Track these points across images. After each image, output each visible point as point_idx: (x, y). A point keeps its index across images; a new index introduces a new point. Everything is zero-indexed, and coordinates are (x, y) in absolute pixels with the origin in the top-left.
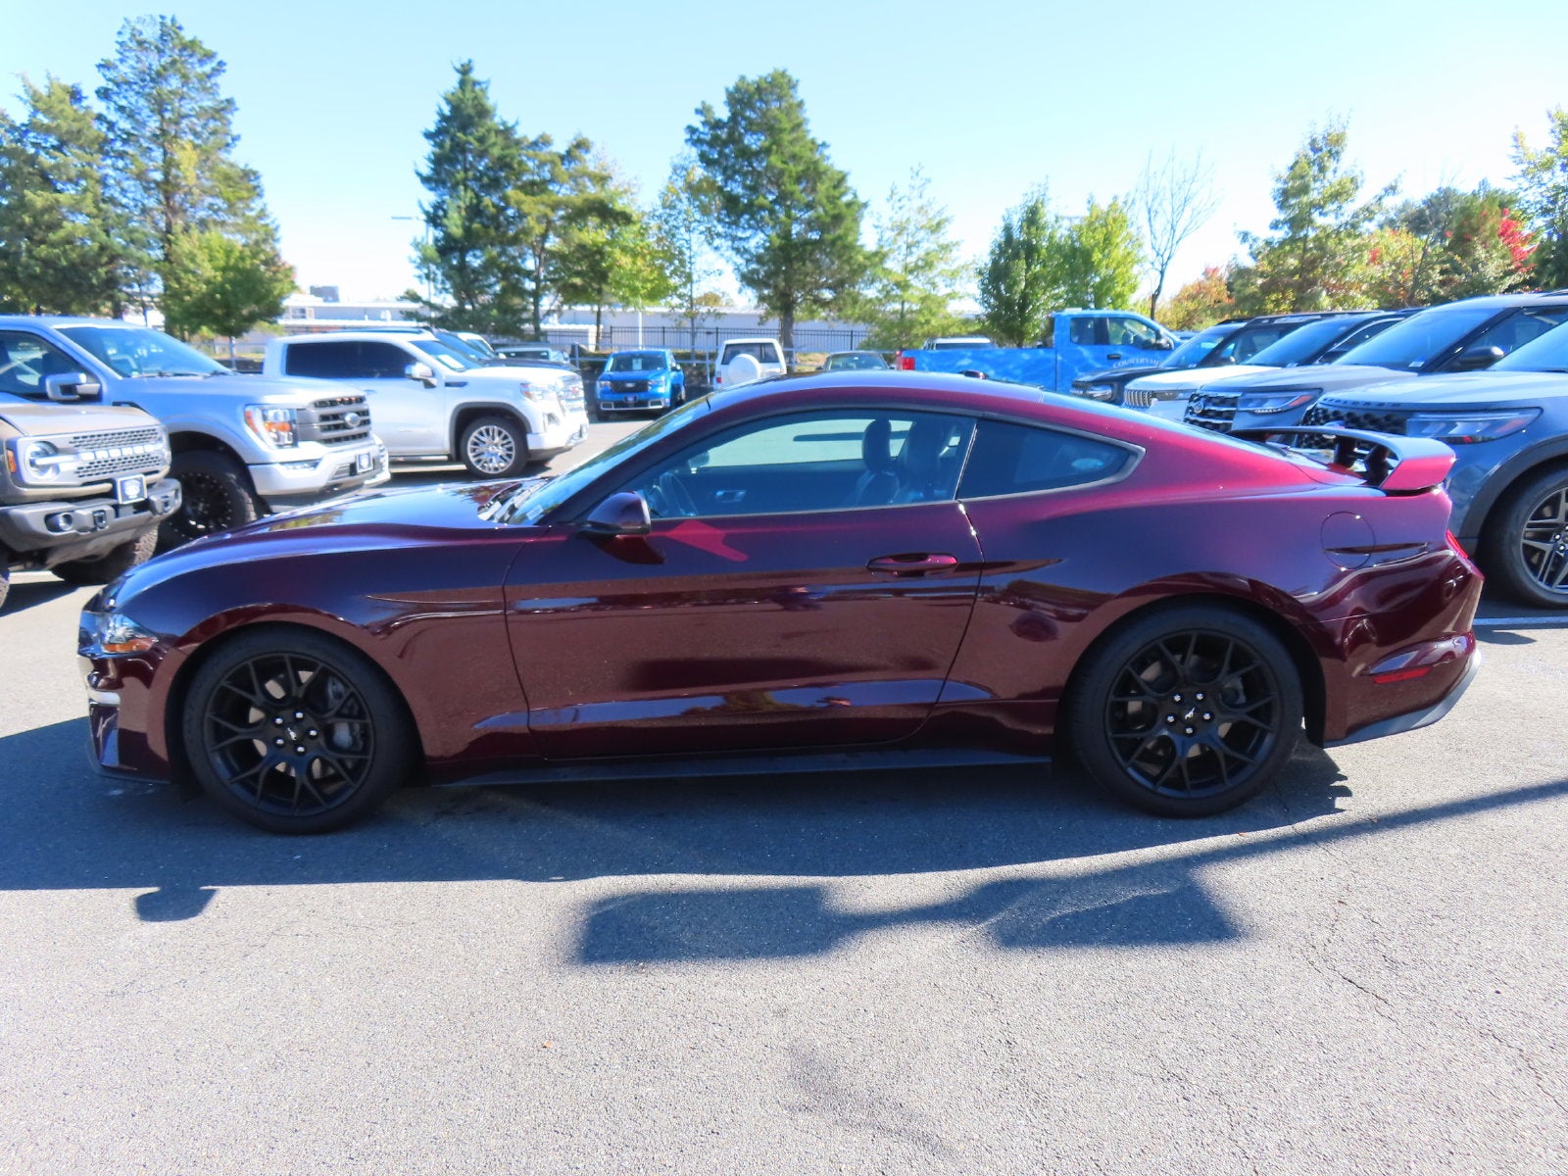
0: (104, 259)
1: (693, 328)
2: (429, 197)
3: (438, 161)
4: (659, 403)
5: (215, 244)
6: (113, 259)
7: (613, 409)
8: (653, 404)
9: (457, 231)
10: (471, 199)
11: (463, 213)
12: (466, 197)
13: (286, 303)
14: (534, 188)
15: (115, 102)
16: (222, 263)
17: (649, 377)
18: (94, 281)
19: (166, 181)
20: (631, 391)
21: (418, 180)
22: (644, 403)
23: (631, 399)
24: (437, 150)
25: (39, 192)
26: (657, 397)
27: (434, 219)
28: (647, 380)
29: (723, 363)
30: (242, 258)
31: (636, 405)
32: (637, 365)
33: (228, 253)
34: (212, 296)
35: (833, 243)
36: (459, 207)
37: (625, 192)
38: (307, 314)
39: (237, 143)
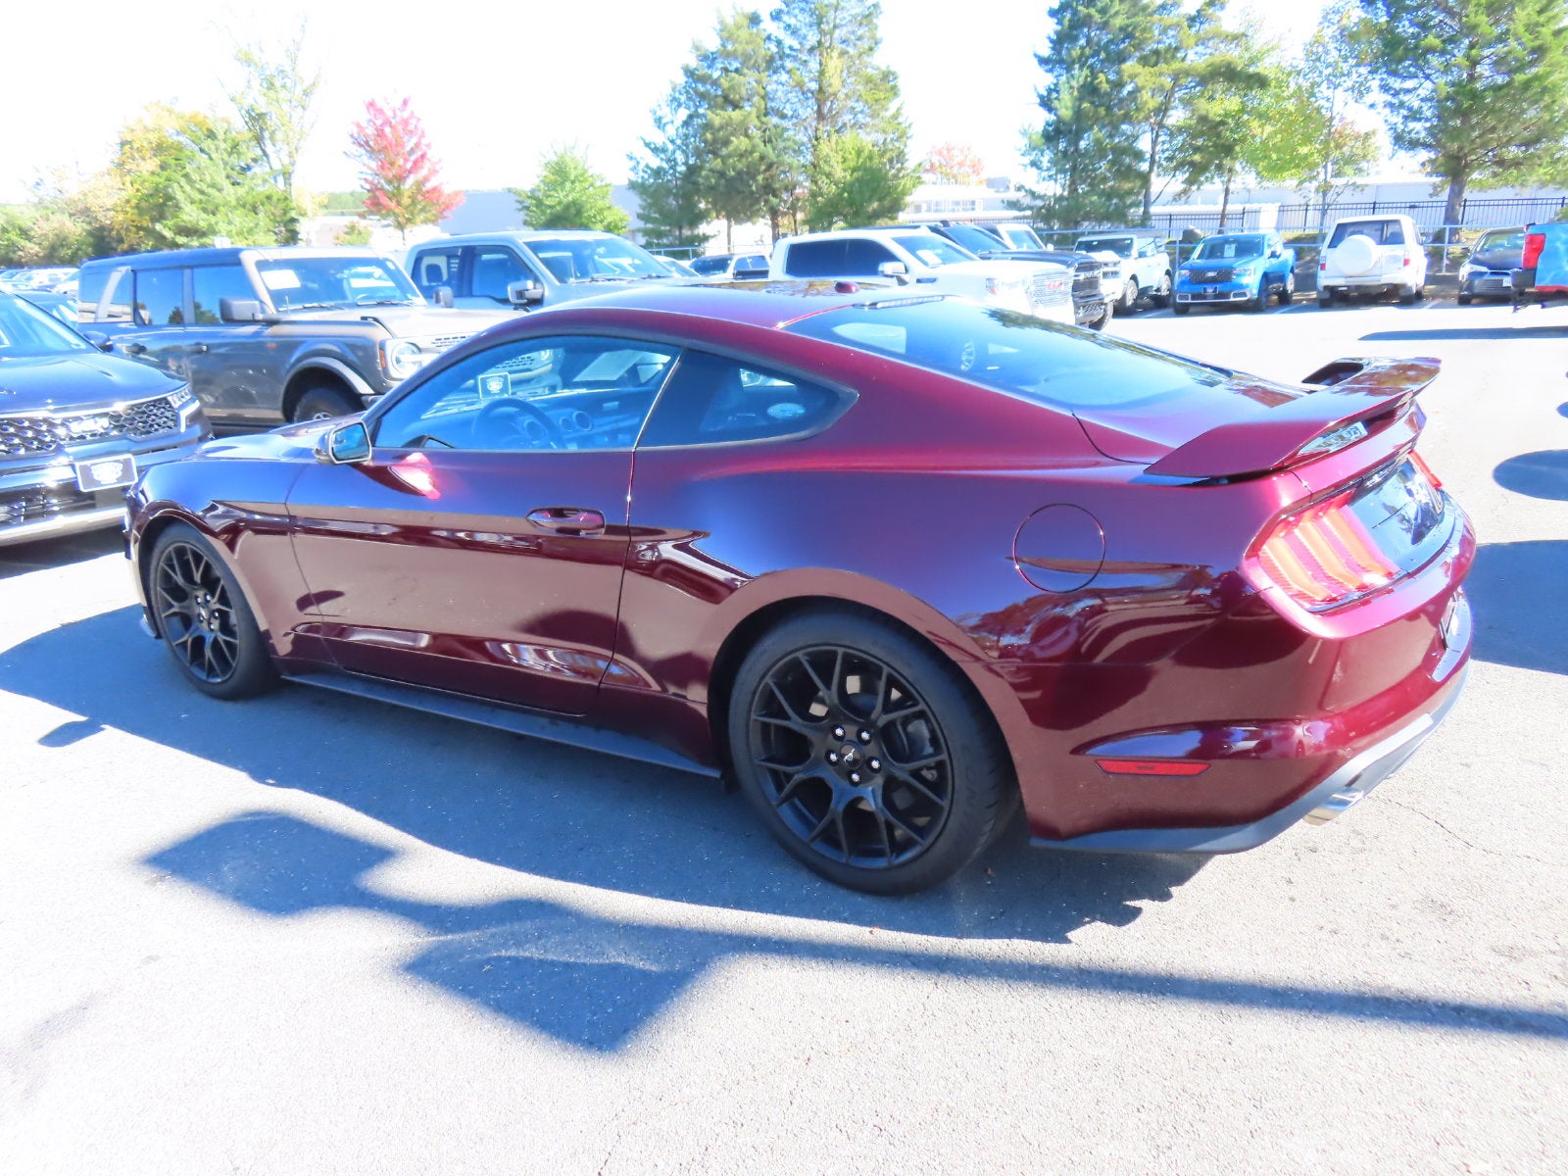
0: (763, 167)
1: (1324, 204)
2: (1045, 79)
3: (1060, 41)
4: (1244, 295)
5: (849, 145)
6: (770, 166)
7: (1190, 301)
8: (1235, 296)
9: (1066, 113)
10: (1087, 77)
11: (1076, 93)
12: (1080, 75)
13: (908, 199)
14: (1153, 59)
15: (784, 22)
16: (852, 164)
17: (1235, 265)
18: (754, 188)
19: (821, 90)
20: (1213, 281)
21: (1035, 61)
22: (1225, 295)
23: (1210, 290)
24: (1059, 28)
25: (718, 112)
26: (1241, 289)
27: (1046, 103)
28: (1233, 269)
29: (1329, 247)
30: (870, 158)
31: (1216, 296)
32: (1230, 251)
33: (859, 153)
34: (840, 195)
35: (1527, 85)
36: (1071, 87)
37: (1273, 49)
38: (976, 207)
39: (879, 45)
